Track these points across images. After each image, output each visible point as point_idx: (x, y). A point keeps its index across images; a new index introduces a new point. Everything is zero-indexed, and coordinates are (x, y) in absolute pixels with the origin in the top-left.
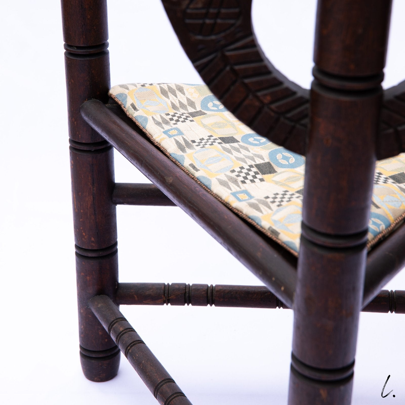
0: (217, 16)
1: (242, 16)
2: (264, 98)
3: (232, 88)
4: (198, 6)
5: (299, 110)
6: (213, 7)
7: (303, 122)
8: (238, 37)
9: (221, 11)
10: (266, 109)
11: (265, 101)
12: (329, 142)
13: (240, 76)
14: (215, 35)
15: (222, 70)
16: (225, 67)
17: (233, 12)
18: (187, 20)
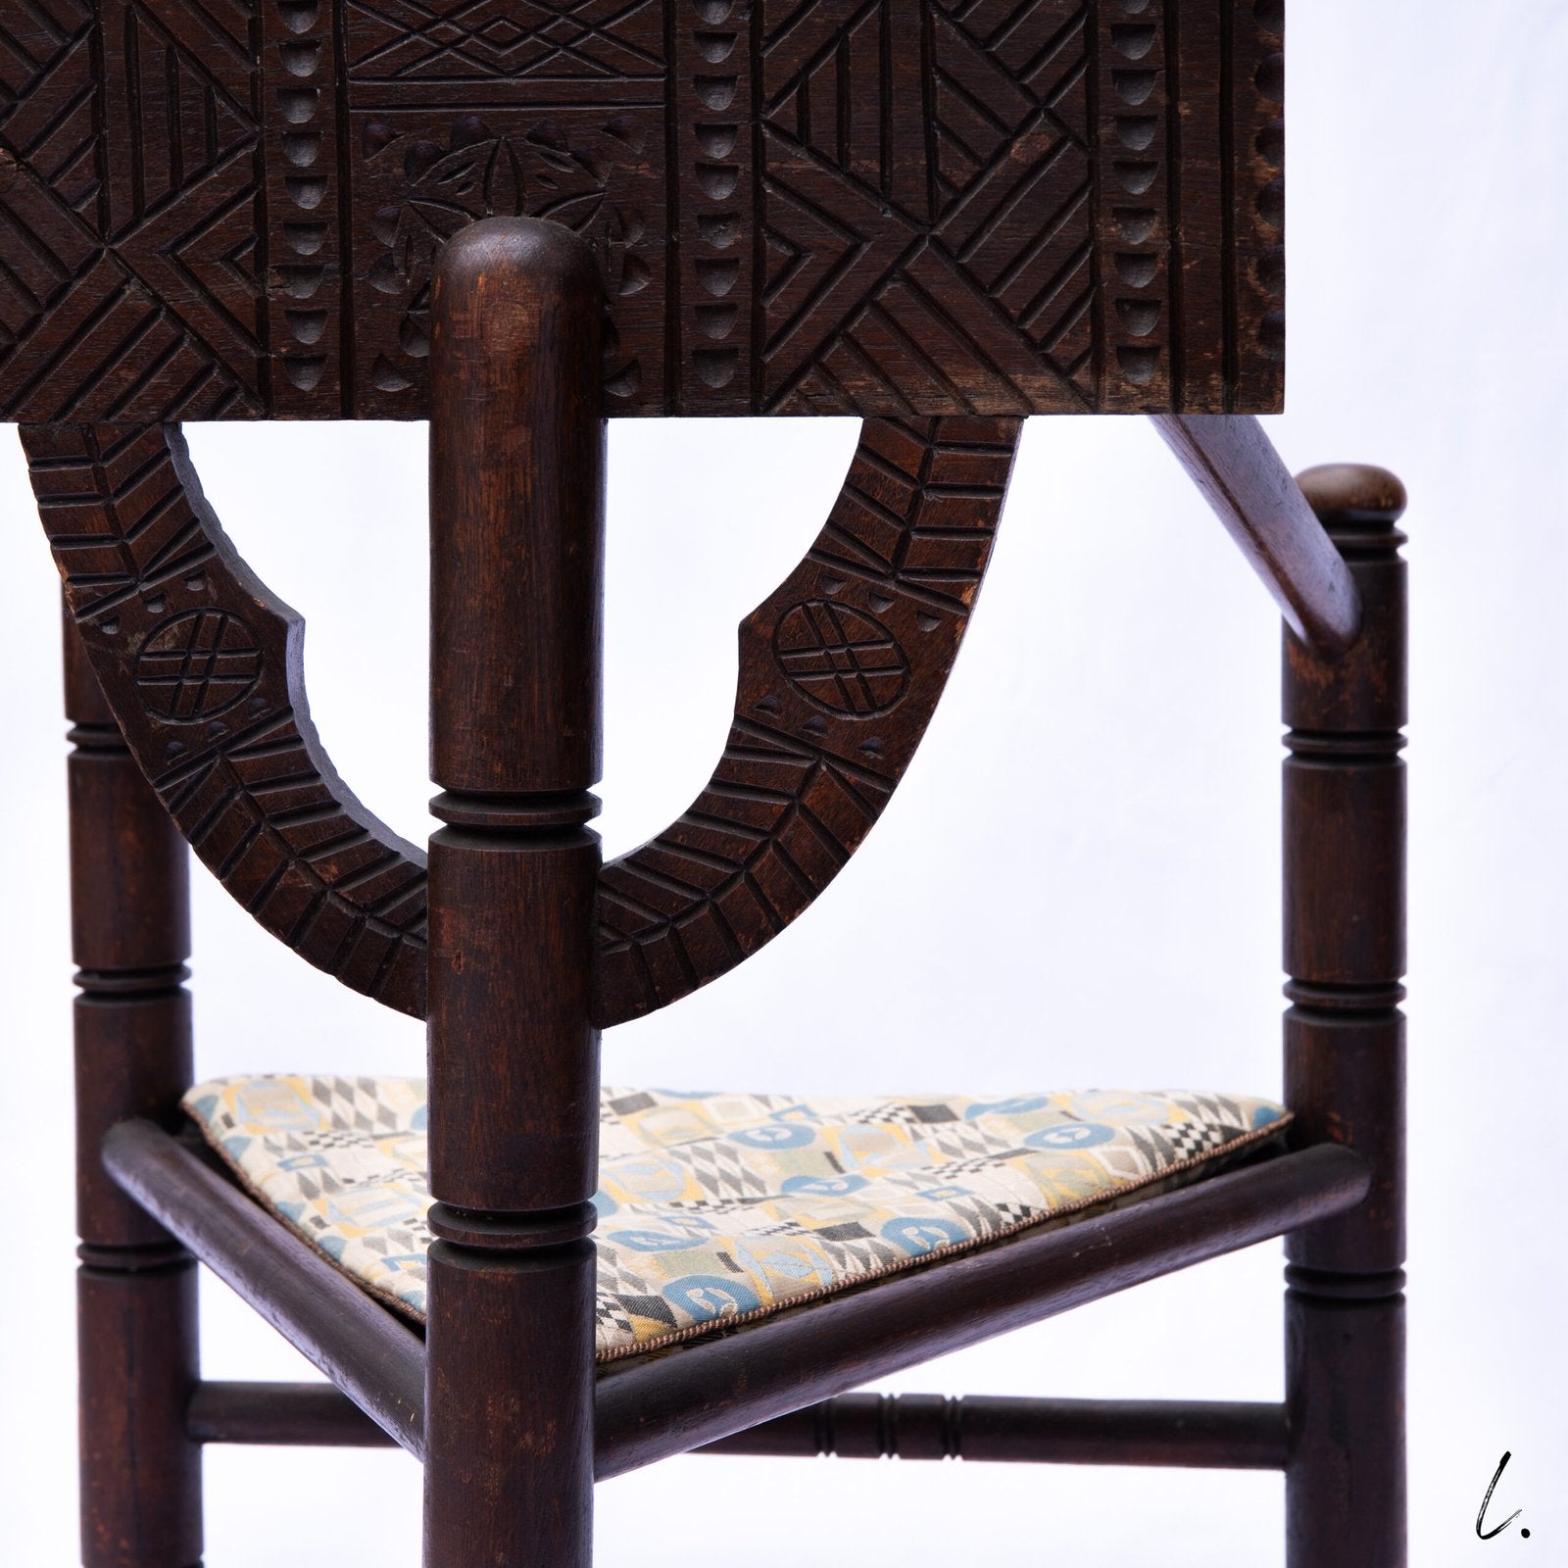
0: (208, 668)
1: (264, 668)
2: (321, 871)
3: (248, 845)
4: (166, 647)
5: (406, 898)
6: (200, 648)
7: (416, 930)
8: (258, 718)
9: (219, 657)
10: (329, 898)
11: (327, 878)
12: (462, 963)
13: (267, 815)
14: (205, 716)
15: (224, 802)
16: (232, 793)
17: (245, 658)
18: (141, 680)
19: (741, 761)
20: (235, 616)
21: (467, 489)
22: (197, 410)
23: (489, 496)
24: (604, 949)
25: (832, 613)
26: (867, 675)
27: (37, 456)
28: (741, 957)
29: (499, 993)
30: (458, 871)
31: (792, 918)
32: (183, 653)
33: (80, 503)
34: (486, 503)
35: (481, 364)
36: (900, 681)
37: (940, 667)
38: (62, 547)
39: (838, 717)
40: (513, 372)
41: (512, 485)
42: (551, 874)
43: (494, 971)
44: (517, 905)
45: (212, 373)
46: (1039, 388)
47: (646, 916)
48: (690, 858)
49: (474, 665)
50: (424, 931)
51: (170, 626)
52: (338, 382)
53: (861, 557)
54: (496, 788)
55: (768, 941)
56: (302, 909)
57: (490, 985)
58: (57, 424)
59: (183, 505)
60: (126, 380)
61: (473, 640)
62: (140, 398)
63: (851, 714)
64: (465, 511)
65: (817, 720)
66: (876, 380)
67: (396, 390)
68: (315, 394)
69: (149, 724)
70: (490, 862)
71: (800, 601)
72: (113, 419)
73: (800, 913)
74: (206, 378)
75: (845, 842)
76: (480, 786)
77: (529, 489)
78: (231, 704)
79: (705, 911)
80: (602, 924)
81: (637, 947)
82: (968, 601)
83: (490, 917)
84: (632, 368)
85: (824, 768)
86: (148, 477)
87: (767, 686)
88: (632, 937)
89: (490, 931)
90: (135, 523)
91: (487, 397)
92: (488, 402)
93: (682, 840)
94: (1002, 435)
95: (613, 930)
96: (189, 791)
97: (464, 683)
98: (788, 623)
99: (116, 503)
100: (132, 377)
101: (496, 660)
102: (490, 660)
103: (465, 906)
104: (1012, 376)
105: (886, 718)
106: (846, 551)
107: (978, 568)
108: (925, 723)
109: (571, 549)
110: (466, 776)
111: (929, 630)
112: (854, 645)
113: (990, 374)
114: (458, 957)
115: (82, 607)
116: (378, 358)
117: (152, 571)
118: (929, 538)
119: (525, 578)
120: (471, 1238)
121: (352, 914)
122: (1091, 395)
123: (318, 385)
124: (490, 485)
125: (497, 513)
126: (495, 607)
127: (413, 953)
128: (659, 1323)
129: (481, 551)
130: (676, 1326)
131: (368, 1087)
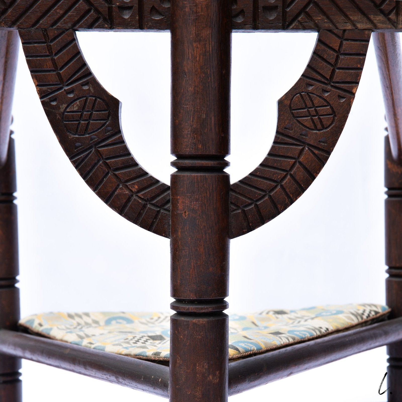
0: (90, 117)
1: (111, 117)
2: (132, 187)
3: (105, 179)
4: (74, 109)
5: (162, 196)
6: (87, 110)
7: (166, 207)
8: (109, 134)
9: (94, 113)
10: (134, 197)
11: (134, 190)
12: (187, 214)
13: (112, 168)
14: (89, 134)
15: (96, 164)
16: (99, 161)
17: (104, 113)
18: (65, 121)
19: (279, 147)
20: (100, 98)
21: (189, 50)
22: (86, 24)
23: (197, 52)
24: (232, 211)
25: (309, 96)
26: (321, 117)
27: (26, 40)
28: (279, 213)
29: (201, 224)
30: (185, 183)
31: (296, 199)
32: (80, 112)
33: (42, 57)
34: (196, 54)
35: (194, 5)
36: (332, 119)
37: (346, 114)
38: (35, 73)
39: (312, 131)
40: (205, 8)
41: (205, 48)
42: (217, 183)
43: (199, 216)
44: (207, 193)
45: (91, 12)
46: (378, 20)
47: (247, 200)
48: (262, 180)
49: (191, 111)
50: (169, 207)
51: (76, 102)
52: (138, 16)
53: (319, 78)
54: (200, 153)
55: (288, 207)
56: (125, 201)
57: (197, 221)
58: (33, 28)
59: (81, 59)
60: (59, 13)
61: (191, 102)
62: (64, 20)
63: (316, 130)
64: (188, 57)
65: (304, 132)
66: (325, 17)
67: (159, 19)
68: (129, 20)
69: (68, 137)
70: (197, 179)
71: (299, 92)
72: (54, 27)
73: (299, 197)
74: (89, 13)
75: (314, 173)
76: (193, 152)
77: (211, 49)
78: (99, 129)
79: (267, 198)
80: (231, 203)
81: (244, 211)
82: (355, 92)
83: (197, 198)
84: (242, 12)
85: (307, 149)
86: (67, 49)
87: (288, 121)
88: (242, 207)
89: (197, 203)
90: (63, 65)
91: (196, 17)
92: (196, 19)
93: (259, 174)
94: (366, 36)
95: (235, 205)
96: (83, 160)
97: (187, 117)
98: (295, 99)
99: (56, 58)
100: (61, 12)
101: (199, 109)
102: (197, 109)
103: (188, 194)
104: (370, 16)
105: (328, 131)
106: (314, 75)
107: (358, 81)
108: (340, 133)
109: (224, 72)
110: (188, 149)
111: (342, 102)
112: (317, 107)
113: (362, 15)
114: (185, 212)
115: (43, 95)
116: (152, 7)
117: (70, 82)
118: (342, 71)
119: (209, 80)
120: (190, 309)
121: (143, 202)
122: (395, 23)
123: (130, 17)
124: (197, 48)
125: (200, 57)
126: (199, 90)
127: (165, 215)
128: (235, 351)
129: (194, 71)
130: (240, 352)
131: (87, 315)
